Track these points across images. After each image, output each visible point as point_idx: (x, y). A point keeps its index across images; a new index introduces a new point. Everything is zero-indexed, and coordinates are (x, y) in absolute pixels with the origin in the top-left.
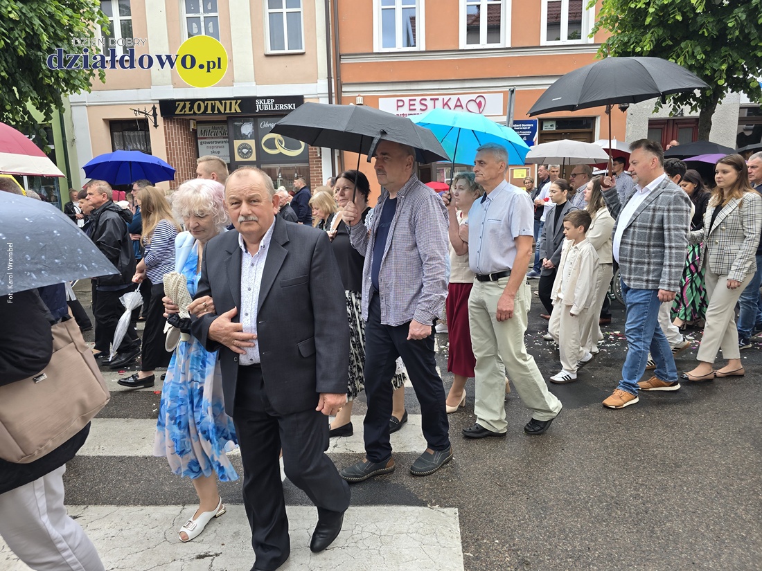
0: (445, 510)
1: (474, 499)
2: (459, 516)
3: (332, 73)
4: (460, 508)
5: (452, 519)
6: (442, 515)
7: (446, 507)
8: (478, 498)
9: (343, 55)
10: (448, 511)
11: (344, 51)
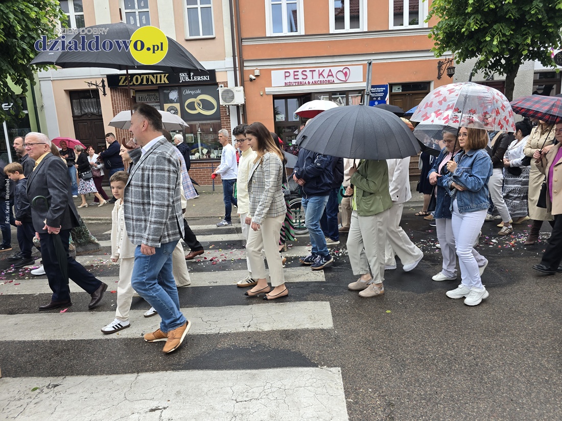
0: (331, 369)
1: (351, 360)
2: (342, 373)
3: (236, 53)
4: (343, 367)
5: (337, 375)
6: (330, 373)
7: (332, 367)
8: (355, 360)
9: (244, 39)
10: (333, 369)
11: (244, 35)
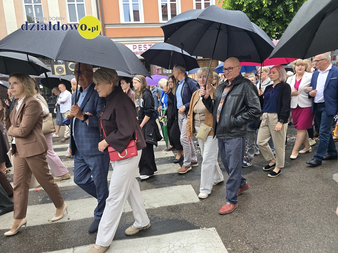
0: (209, 229)
2: (217, 231)
4: (216, 227)
5: (215, 233)
6: (209, 232)
7: (209, 228)
9: (106, 25)
11: (106, 22)
